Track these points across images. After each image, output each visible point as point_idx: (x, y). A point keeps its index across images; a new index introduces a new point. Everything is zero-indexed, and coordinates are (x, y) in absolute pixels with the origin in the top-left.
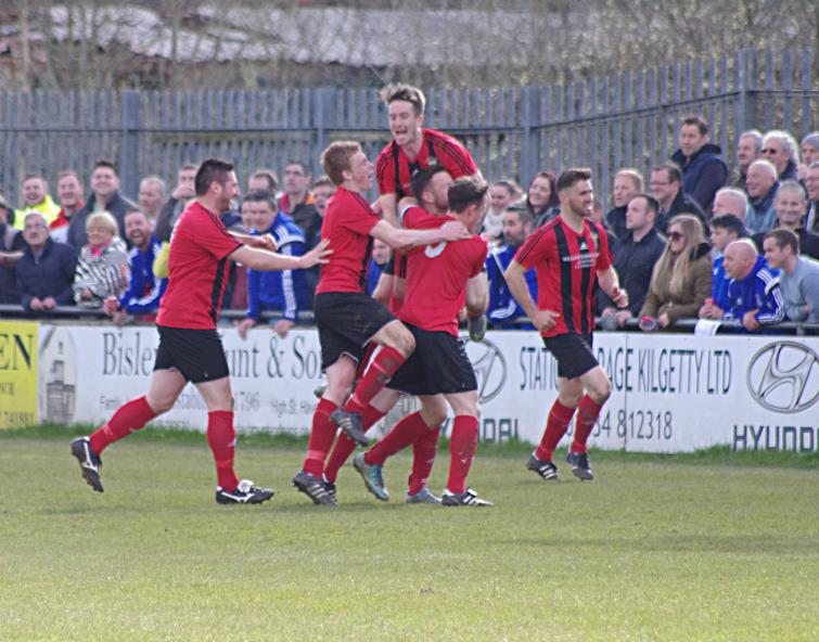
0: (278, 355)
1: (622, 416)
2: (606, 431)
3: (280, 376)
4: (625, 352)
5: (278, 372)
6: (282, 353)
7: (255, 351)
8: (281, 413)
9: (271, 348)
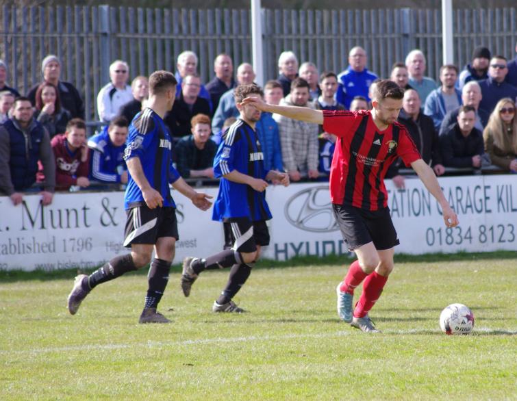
0: (111, 211)
1: (483, 229)
2: (468, 240)
3: (115, 225)
4: (482, 188)
5: (112, 221)
6: (115, 209)
7: (85, 209)
8: (118, 250)
9: (104, 206)
